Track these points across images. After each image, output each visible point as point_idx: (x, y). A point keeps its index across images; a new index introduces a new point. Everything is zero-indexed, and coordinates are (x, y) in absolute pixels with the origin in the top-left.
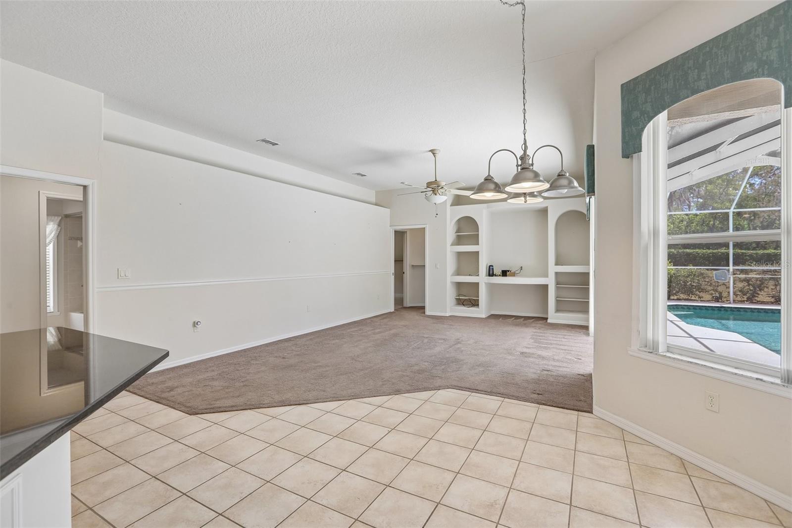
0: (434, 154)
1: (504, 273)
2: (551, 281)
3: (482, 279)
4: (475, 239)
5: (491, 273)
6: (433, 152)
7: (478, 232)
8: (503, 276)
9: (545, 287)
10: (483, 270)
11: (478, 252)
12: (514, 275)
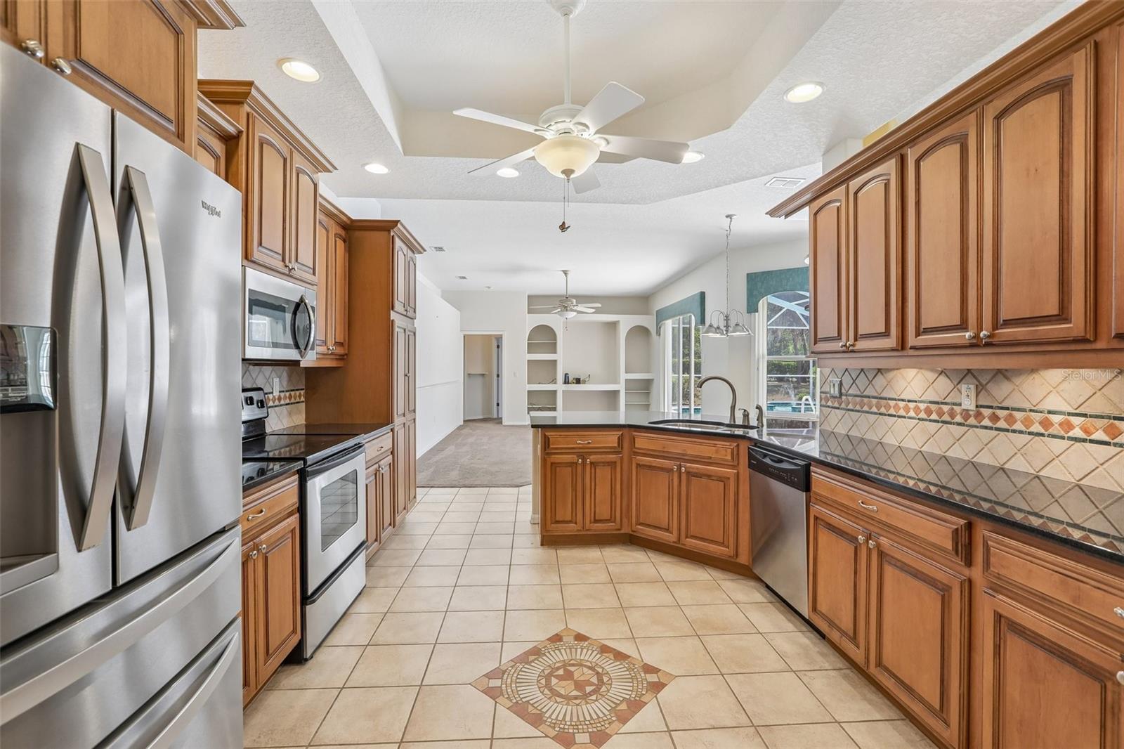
0: (566, 274)
1: (578, 381)
2: (621, 387)
3: (560, 387)
4: (553, 348)
5: (566, 382)
6: (565, 273)
7: (556, 340)
8: (577, 383)
9: (615, 394)
10: (560, 378)
11: (556, 361)
12: (584, 382)
